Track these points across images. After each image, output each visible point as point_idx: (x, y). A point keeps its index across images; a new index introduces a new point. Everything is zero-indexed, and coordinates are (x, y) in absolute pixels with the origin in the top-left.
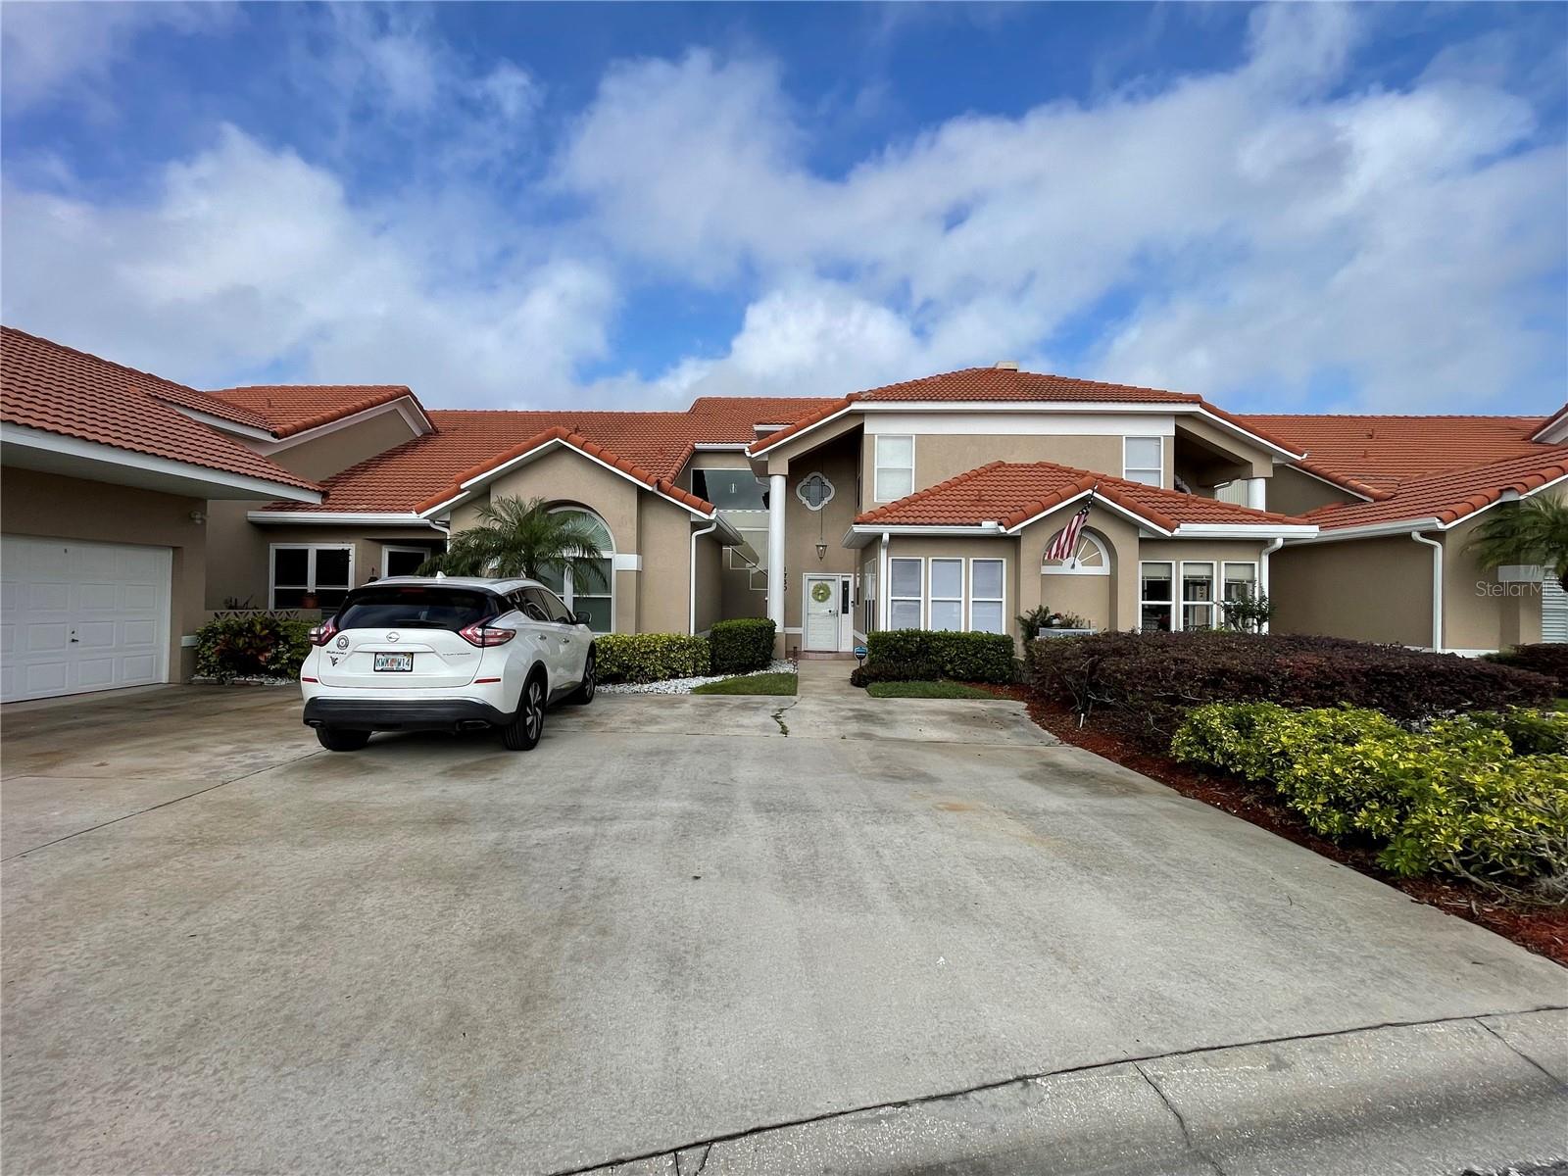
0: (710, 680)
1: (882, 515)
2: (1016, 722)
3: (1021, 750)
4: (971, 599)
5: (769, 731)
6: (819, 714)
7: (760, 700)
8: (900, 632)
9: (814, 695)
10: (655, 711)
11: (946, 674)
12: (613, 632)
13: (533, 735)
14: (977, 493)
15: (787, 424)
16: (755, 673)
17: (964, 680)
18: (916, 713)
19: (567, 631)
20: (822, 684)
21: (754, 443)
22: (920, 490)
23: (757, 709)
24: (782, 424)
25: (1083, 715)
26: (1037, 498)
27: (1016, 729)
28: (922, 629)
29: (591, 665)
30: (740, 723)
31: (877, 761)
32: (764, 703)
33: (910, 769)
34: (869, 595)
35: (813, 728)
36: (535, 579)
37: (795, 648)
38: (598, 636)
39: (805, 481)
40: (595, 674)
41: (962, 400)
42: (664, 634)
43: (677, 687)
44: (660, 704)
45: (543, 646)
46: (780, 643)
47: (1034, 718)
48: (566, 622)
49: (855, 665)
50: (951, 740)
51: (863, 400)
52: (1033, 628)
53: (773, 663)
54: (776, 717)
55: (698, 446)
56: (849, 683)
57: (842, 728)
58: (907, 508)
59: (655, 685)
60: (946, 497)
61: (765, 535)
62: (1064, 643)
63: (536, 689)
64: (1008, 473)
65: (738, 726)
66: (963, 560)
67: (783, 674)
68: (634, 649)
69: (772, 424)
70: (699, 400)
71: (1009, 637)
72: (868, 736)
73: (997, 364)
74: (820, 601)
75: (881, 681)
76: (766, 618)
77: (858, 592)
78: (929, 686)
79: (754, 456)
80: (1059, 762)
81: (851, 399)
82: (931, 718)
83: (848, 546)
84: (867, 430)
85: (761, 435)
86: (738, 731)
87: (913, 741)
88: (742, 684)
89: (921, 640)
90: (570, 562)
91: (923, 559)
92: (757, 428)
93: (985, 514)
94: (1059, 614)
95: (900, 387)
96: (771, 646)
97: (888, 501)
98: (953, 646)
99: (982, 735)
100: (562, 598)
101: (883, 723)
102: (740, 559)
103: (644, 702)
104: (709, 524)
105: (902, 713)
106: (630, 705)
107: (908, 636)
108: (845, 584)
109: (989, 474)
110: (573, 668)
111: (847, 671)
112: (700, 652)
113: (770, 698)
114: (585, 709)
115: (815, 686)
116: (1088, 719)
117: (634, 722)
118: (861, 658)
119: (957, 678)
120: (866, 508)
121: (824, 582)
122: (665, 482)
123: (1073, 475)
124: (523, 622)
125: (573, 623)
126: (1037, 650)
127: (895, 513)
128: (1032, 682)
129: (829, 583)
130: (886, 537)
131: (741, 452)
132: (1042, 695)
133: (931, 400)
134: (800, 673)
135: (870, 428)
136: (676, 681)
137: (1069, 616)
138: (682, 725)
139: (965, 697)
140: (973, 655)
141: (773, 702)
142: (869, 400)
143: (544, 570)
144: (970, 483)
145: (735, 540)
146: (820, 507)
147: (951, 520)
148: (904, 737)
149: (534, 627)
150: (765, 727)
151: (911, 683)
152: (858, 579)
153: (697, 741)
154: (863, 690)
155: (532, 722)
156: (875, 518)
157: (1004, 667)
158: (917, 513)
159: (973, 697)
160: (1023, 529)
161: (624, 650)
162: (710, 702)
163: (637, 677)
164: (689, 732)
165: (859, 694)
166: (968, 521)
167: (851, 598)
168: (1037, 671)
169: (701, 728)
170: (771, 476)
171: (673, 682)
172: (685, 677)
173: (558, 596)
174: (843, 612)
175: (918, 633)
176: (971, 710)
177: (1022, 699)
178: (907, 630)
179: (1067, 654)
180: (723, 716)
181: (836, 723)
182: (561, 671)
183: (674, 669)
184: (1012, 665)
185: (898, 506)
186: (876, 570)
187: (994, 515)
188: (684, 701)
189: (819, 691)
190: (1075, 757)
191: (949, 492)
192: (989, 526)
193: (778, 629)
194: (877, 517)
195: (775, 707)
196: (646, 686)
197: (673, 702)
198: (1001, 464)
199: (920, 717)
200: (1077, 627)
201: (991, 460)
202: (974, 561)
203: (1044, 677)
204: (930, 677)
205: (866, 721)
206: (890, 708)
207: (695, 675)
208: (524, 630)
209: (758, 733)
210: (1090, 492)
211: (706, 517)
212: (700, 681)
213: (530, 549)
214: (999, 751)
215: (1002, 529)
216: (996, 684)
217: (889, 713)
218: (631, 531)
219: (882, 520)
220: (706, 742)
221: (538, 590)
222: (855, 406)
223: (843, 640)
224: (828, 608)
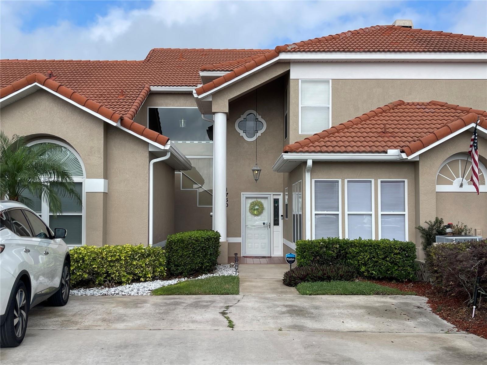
0: (166, 283)
1: (307, 145)
2: (420, 313)
3: (425, 336)
4: (380, 213)
5: (218, 326)
6: (259, 310)
7: (210, 299)
8: (324, 241)
9: (253, 295)
10: (121, 310)
11: (360, 275)
12: (84, 243)
13: (19, 334)
14: (383, 126)
15: (227, 71)
16: (204, 277)
17: (376, 280)
18: (339, 308)
19: (46, 245)
20: (260, 284)
21: (200, 86)
22: (337, 124)
23: (206, 307)
24: (223, 70)
25: (474, 307)
26: (431, 130)
27: (420, 320)
28: (341, 238)
29: (66, 272)
30: (194, 319)
31: (309, 349)
32: (213, 302)
33: (336, 355)
34: (295, 210)
35: (255, 322)
36: (17, 200)
37: (236, 254)
38: (71, 247)
39: (242, 117)
40: (70, 279)
41: (369, 51)
42: (128, 245)
43: (138, 290)
44: (126, 305)
45: (28, 258)
46: (224, 251)
47: (435, 310)
48: (46, 237)
49: (286, 268)
50: (368, 330)
51: (289, 51)
52: (430, 236)
53: (218, 267)
54: (223, 313)
55: (153, 89)
56: (282, 283)
57: (279, 321)
58: (327, 139)
59: (120, 288)
60: (357, 130)
61: (210, 162)
62: (456, 248)
63: (21, 294)
64: (407, 110)
65: (193, 322)
66: (373, 181)
67: (227, 277)
68: (103, 258)
69: (214, 70)
70: (154, 51)
71: (412, 244)
72: (300, 328)
73: (395, 22)
74: (256, 215)
75: (308, 281)
76: (211, 230)
77: (287, 207)
78: (348, 285)
79: (200, 97)
80: (457, 347)
81: (279, 50)
82: (350, 311)
83: (278, 170)
84: (292, 76)
85: (206, 80)
86: (193, 326)
87: (338, 332)
88: (195, 286)
89: (340, 247)
90: (47, 186)
91: (340, 181)
92: (202, 74)
93: (390, 144)
94: (452, 224)
95: (318, 40)
96: (216, 253)
97: (310, 132)
98: (366, 251)
99: (394, 325)
100: (41, 216)
101: (312, 317)
102: (189, 182)
103: (112, 303)
104: (164, 153)
105: (327, 308)
106: (99, 306)
107: (329, 244)
108: (276, 201)
109: (392, 111)
110: (51, 276)
111: (280, 273)
112: (158, 260)
113: (217, 297)
114: (62, 310)
115: (255, 287)
116: (479, 310)
117: (104, 320)
118: (291, 262)
119: (371, 278)
120: (292, 140)
121: (259, 200)
122: (126, 118)
123: (460, 111)
124: (10, 238)
125: (52, 238)
126: (435, 254)
127: (317, 144)
128: (431, 280)
129: (263, 201)
130: (310, 163)
131: (190, 94)
132: (439, 291)
133: (344, 51)
134: (241, 275)
135: (295, 73)
136: (138, 284)
137: (460, 226)
138: (144, 321)
139: (378, 294)
140: (383, 259)
141: (220, 300)
142: (294, 51)
143: (25, 193)
144: (377, 118)
145: (185, 166)
146: (254, 139)
147: (362, 149)
148: (329, 327)
149: (20, 242)
150: (214, 322)
151: (333, 283)
152: (287, 197)
153: (159, 335)
154: (293, 289)
155: (18, 323)
156: (299, 148)
157: (409, 268)
158: (335, 144)
159: (384, 294)
160: (420, 155)
161: (94, 259)
162: (168, 302)
163: (105, 281)
164: (152, 328)
165: (291, 292)
166: (376, 149)
167: (281, 212)
168: (436, 272)
169: (163, 325)
170: (214, 113)
171: (135, 285)
172: (145, 281)
173: (37, 214)
174: (275, 225)
175: (337, 241)
176: (382, 304)
177: (424, 295)
178: (329, 239)
179: (459, 257)
180: (180, 313)
181: (273, 317)
182: (41, 278)
183: (135, 275)
184: (414, 266)
185: (319, 137)
186: (301, 189)
187: (397, 144)
188: (145, 302)
189: (259, 290)
190: (471, 343)
191: (360, 126)
192: (393, 153)
193: (222, 239)
194: (302, 147)
195: (222, 305)
196: (112, 290)
197: (137, 302)
198: (401, 103)
199: (342, 311)
200: (466, 235)
201: (393, 99)
202: (382, 182)
203: (441, 276)
204: (349, 277)
205: (298, 315)
206: (317, 304)
207: (154, 279)
208: (11, 244)
209: (209, 327)
210: (473, 125)
211: (162, 147)
212: (158, 284)
213: (13, 176)
214: (408, 338)
215: (404, 156)
216: (402, 282)
217: (316, 308)
218: (98, 160)
219: (306, 149)
220: (166, 336)
221: (22, 210)
222: (283, 56)
223: (275, 247)
224: (262, 221)
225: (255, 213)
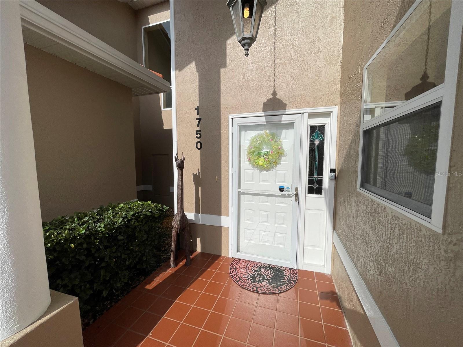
74: (262, 168)
108: (317, 132)
167: (329, 162)
174: (311, 191)
223: (308, 245)
224: (280, 182)
225: (261, 163)
